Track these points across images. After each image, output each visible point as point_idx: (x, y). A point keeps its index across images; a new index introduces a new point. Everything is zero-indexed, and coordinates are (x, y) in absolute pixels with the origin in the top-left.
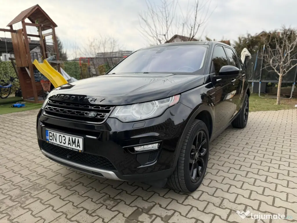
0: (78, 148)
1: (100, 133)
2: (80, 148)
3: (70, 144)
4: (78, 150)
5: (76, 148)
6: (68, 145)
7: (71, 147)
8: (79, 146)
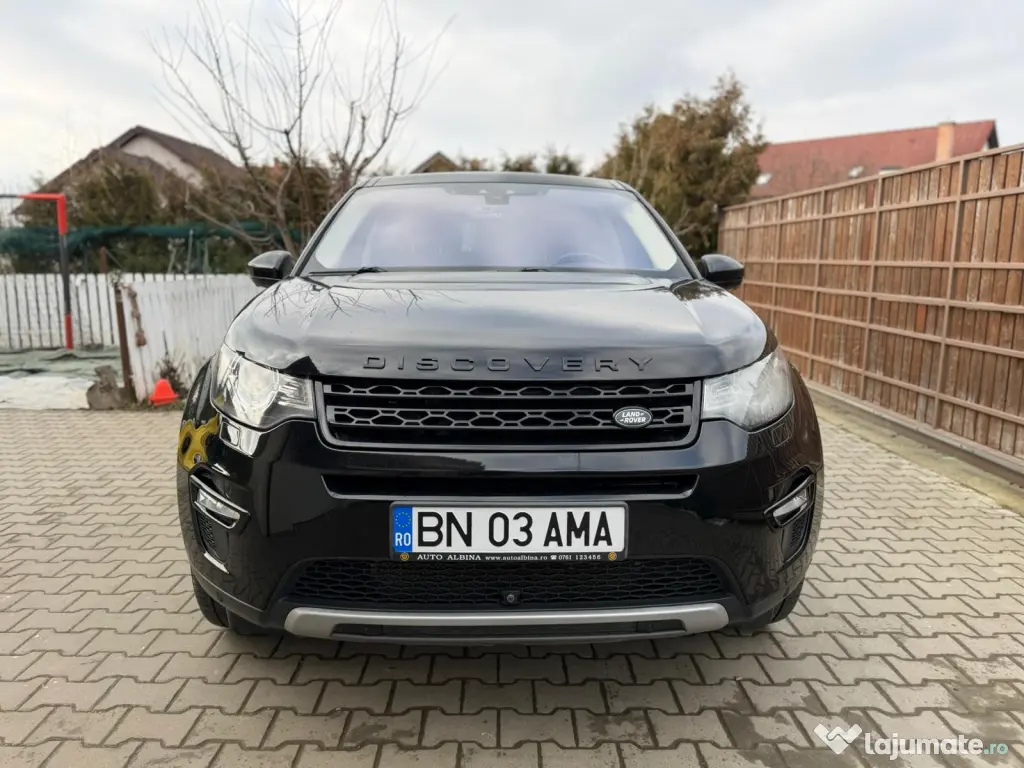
0: (603, 547)
1: (695, 477)
2: (610, 543)
3: (558, 539)
4: (605, 555)
5: (591, 548)
6: (546, 544)
7: (565, 549)
8: (608, 539)
